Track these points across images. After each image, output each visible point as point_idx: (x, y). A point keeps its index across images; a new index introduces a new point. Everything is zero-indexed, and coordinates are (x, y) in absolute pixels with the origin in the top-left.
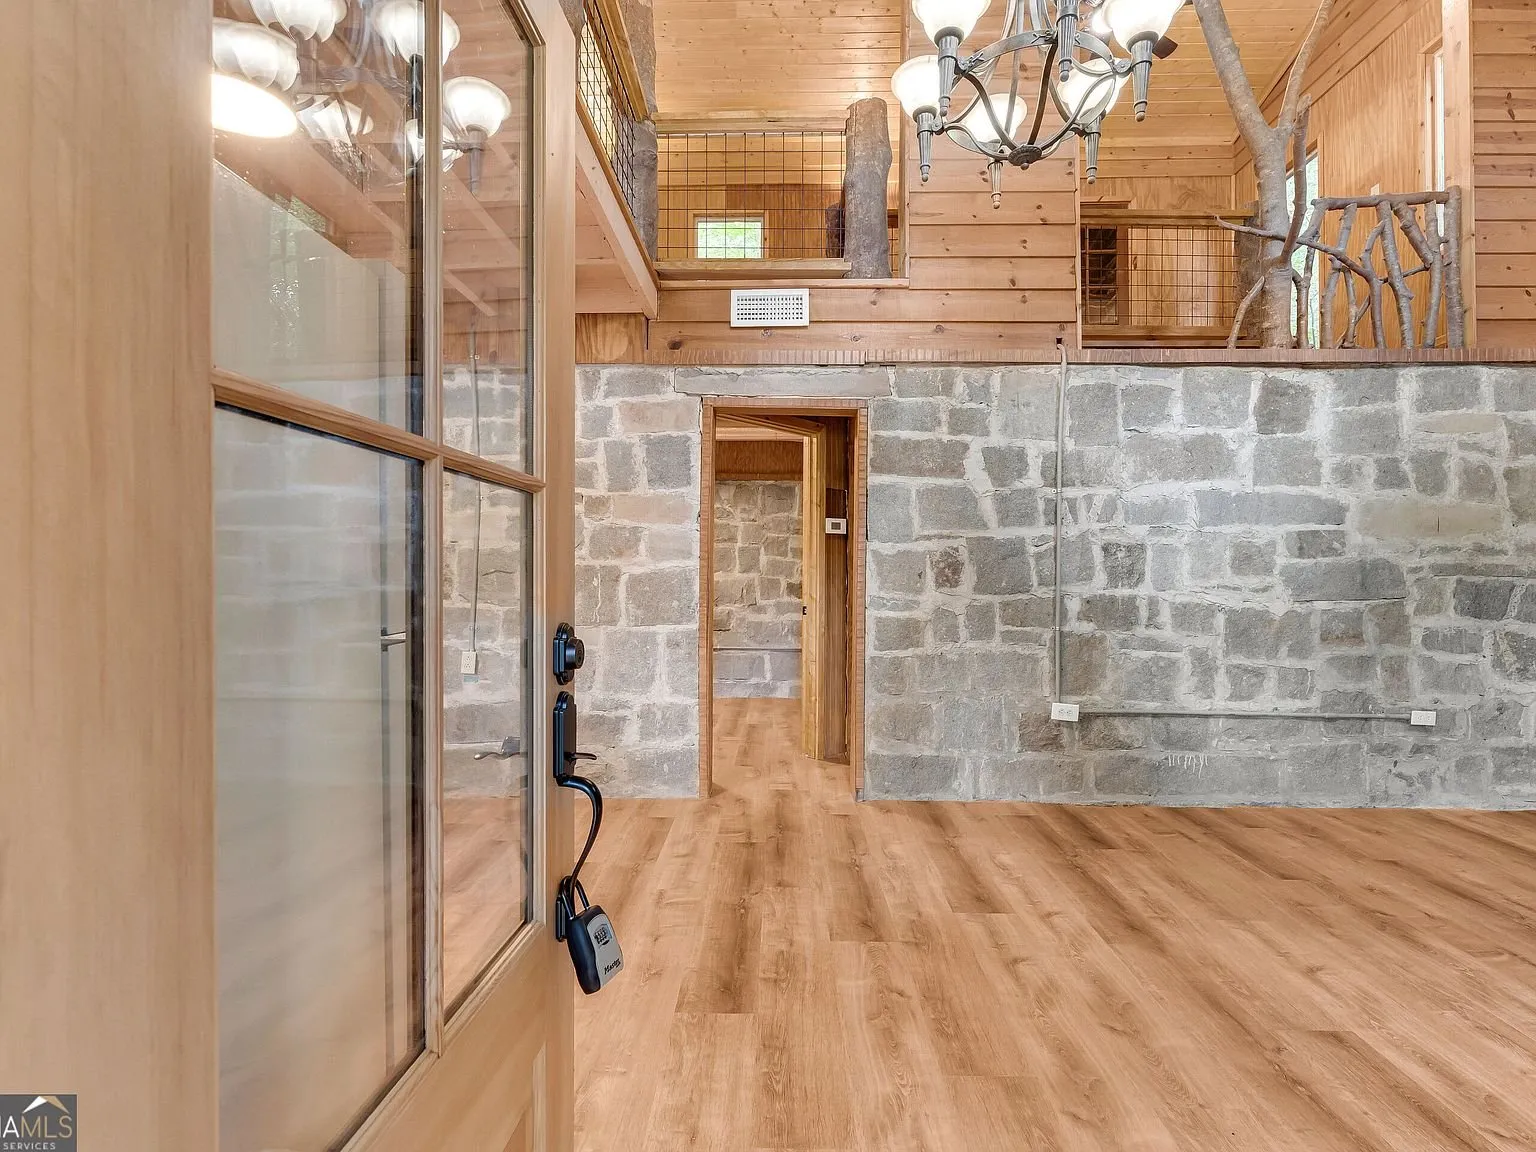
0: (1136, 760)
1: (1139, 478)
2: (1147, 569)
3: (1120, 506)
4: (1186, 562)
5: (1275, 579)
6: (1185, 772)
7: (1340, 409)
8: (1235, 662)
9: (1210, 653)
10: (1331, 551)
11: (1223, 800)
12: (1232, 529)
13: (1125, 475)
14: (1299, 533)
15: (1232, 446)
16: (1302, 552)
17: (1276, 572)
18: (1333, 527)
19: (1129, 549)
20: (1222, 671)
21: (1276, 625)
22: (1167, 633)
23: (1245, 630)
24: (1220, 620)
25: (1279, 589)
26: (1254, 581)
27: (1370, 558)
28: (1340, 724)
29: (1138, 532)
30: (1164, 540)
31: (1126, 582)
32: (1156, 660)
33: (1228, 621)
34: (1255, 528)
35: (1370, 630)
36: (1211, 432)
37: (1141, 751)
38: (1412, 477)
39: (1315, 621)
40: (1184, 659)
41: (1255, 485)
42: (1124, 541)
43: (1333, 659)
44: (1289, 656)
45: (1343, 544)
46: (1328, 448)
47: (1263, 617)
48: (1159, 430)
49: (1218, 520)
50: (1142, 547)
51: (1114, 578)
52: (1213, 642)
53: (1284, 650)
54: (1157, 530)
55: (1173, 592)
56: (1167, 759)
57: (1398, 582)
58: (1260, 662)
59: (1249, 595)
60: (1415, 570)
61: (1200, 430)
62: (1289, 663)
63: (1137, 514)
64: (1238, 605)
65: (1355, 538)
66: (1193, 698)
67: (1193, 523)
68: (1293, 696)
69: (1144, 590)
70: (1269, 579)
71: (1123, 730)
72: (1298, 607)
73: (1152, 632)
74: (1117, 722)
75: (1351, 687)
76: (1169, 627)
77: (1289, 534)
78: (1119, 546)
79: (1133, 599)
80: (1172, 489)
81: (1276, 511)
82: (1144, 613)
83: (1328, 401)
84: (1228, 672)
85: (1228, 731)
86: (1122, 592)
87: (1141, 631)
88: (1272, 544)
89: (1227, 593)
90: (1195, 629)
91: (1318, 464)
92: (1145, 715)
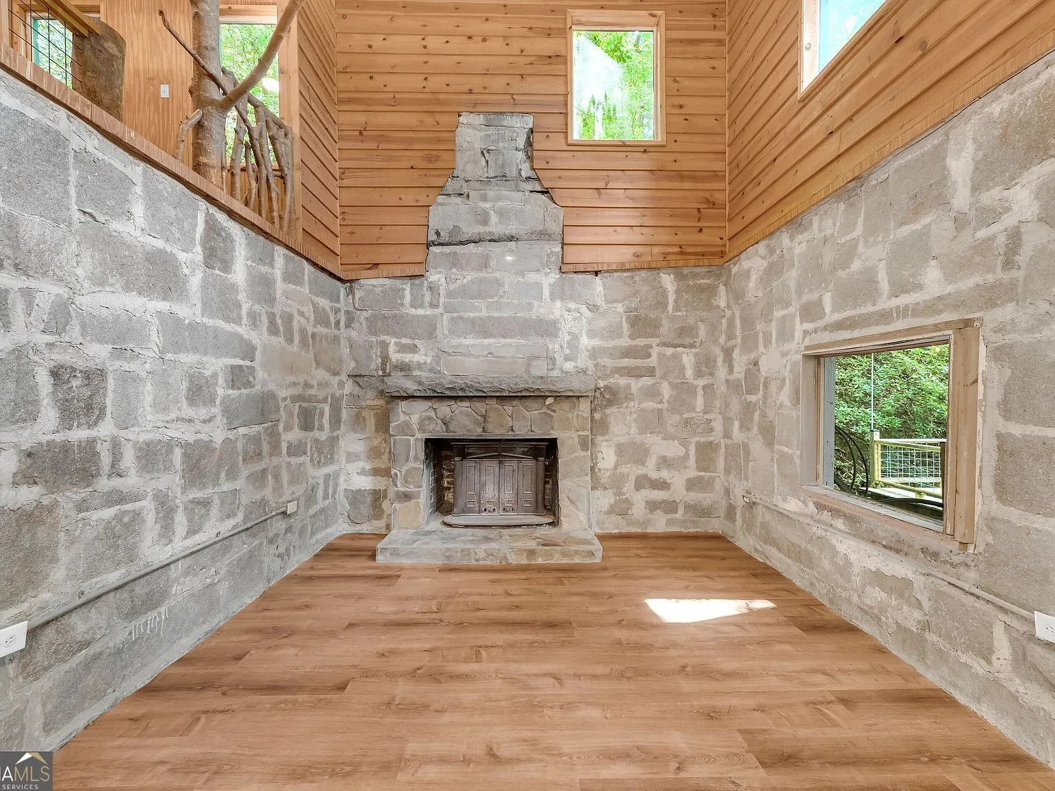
0: (97, 657)
1: (100, 282)
2: (108, 402)
3: (73, 314)
4: (148, 391)
5: (216, 410)
6: (148, 639)
7: (249, 263)
8: (191, 497)
9: (170, 494)
10: (248, 384)
11: (184, 646)
12: (188, 359)
13: (80, 271)
14: (232, 367)
15: (186, 271)
16: (233, 384)
17: (218, 403)
18: (249, 363)
19: (87, 375)
20: (181, 510)
21: (218, 453)
22: (132, 480)
23: (198, 461)
24: (178, 454)
25: (219, 417)
26: (203, 412)
27: (266, 389)
28: (254, 530)
29: (98, 352)
30: (126, 367)
31: (83, 420)
32: (118, 518)
33: (185, 455)
34: (205, 359)
35: (266, 447)
36: (168, 249)
37: (106, 639)
38: (281, 328)
39: (240, 446)
40: (147, 506)
41: (203, 315)
42: (81, 364)
43: (249, 476)
44: (227, 480)
45: (254, 378)
46: (245, 295)
47: (207, 447)
48: (116, 226)
49: (177, 347)
50: (102, 373)
51: (68, 414)
52: (171, 481)
53: (223, 475)
54: (119, 353)
55: (137, 429)
56: (130, 633)
57: (278, 409)
58: (207, 492)
59: (199, 426)
60: (284, 399)
61: (159, 244)
62: (226, 486)
63: (97, 328)
64: (190, 437)
65: (260, 374)
66: (157, 548)
67: (156, 349)
68: (228, 517)
69: (106, 429)
70: (213, 410)
71: (79, 626)
72: (231, 434)
73: (116, 482)
74: (74, 619)
75: (258, 497)
76: (133, 472)
77: (226, 367)
78: (74, 370)
79: (92, 442)
80: (135, 303)
81: (218, 344)
82: (106, 460)
83: (243, 253)
84: (186, 509)
85: (187, 572)
86: (78, 434)
87: (105, 484)
88: (215, 375)
89: (185, 426)
90: (158, 470)
91: (240, 306)
92: (107, 593)
